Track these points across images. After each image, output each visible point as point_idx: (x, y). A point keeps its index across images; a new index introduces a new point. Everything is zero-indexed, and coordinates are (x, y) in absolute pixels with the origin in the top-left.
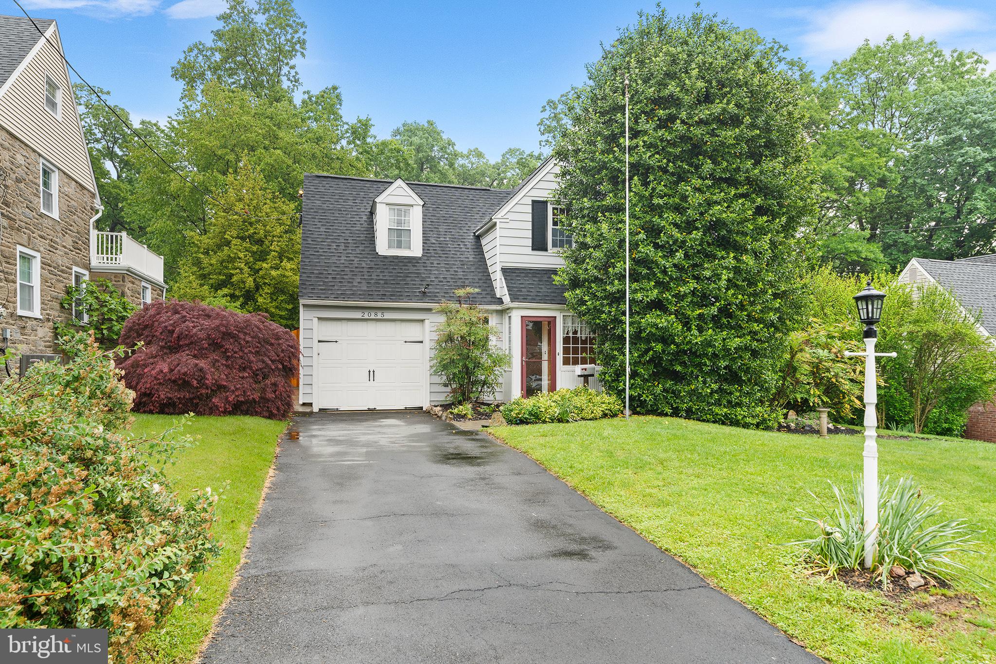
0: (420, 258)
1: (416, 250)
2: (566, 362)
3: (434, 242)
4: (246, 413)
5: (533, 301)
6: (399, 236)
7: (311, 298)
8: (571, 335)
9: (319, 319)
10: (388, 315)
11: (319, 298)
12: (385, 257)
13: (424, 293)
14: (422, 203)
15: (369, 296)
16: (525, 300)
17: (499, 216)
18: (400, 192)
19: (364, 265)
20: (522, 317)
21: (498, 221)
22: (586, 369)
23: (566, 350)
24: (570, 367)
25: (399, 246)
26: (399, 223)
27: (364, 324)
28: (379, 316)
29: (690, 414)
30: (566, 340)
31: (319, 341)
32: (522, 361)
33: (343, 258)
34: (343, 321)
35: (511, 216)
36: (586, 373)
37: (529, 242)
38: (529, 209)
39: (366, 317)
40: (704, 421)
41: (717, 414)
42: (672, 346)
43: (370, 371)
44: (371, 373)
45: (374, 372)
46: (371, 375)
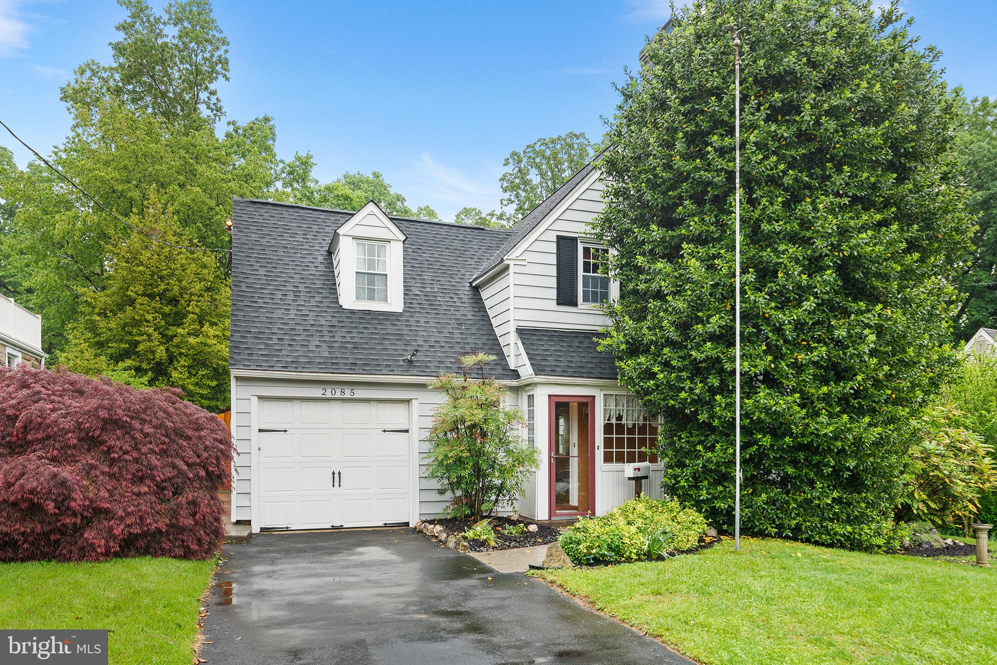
0: (401, 314)
1: (395, 303)
2: (608, 458)
3: (418, 293)
4: (147, 551)
5: (564, 374)
6: (371, 282)
7: (247, 367)
8: (614, 421)
9: (260, 398)
10: (360, 393)
11: (259, 367)
12: (352, 312)
13: (411, 362)
14: (403, 238)
15: (332, 365)
16: (553, 373)
17: (513, 256)
18: (372, 220)
19: (323, 322)
20: (550, 396)
21: (511, 263)
22: (639, 469)
23: (608, 443)
24: (614, 466)
25: (371, 298)
26: (371, 264)
27: (325, 405)
28: (348, 394)
29: (797, 535)
30: (608, 428)
31: (260, 431)
32: (550, 457)
33: (292, 312)
34: (295, 402)
35: (529, 257)
36: (639, 474)
37: (553, 294)
38: (553, 248)
39: (329, 395)
40: (817, 543)
41: (835, 534)
42: (787, 439)
43: (334, 473)
44: (337, 476)
45: (339, 473)
46: (337, 478)
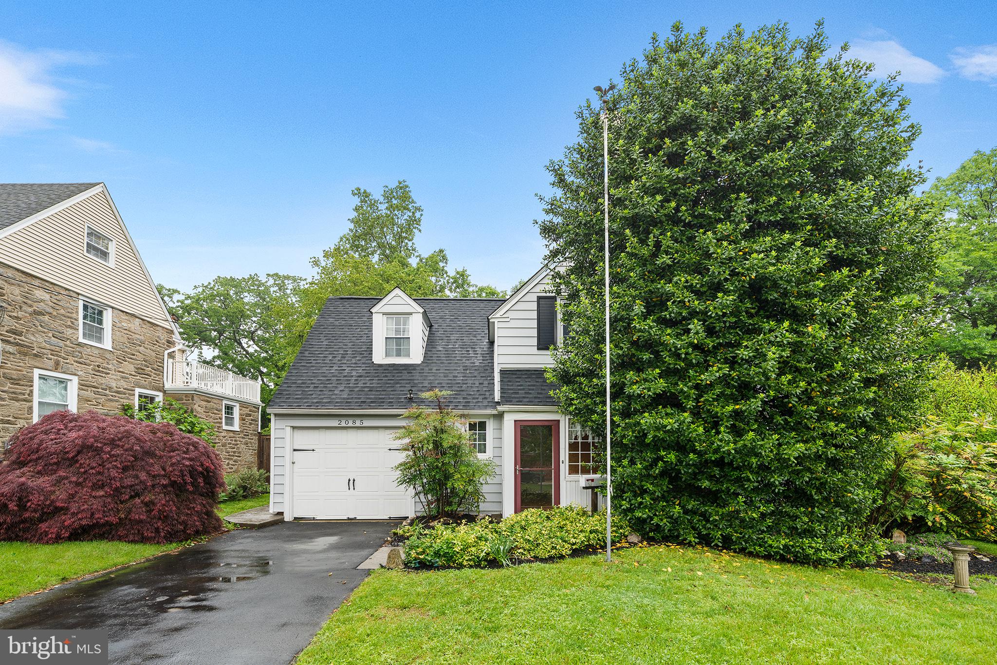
0: (418, 365)
1: (416, 355)
2: (573, 470)
3: (441, 349)
5: (531, 403)
6: (398, 344)
7: (281, 407)
8: (580, 440)
9: (294, 428)
10: (367, 423)
11: (290, 406)
12: (380, 366)
13: (411, 399)
14: (422, 310)
15: (347, 403)
16: (520, 402)
17: (498, 315)
18: (397, 300)
19: (354, 373)
20: (515, 421)
21: (496, 321)
22: (592, 480)
23: (573, 458)
24: (574, 477)
25: (398, 354)
26: (397, 331)
27: (344, 432)
28: (358, 424)
29: (727, 544)
30: (573, 446)
31: (294, 450)
32: (515, 470)
33: (335, 368)
34: (321, 430)
35: (511, 315)
36: (593, 484)
37: (535, 341)
38: (534, 306)
39: (343, 424)
40: (751, 554)
41: (771, 546)
42: (691, 456)
43: (349, 480)
44: (351, 482)
45: (354, 480)
46: (351, 483)
